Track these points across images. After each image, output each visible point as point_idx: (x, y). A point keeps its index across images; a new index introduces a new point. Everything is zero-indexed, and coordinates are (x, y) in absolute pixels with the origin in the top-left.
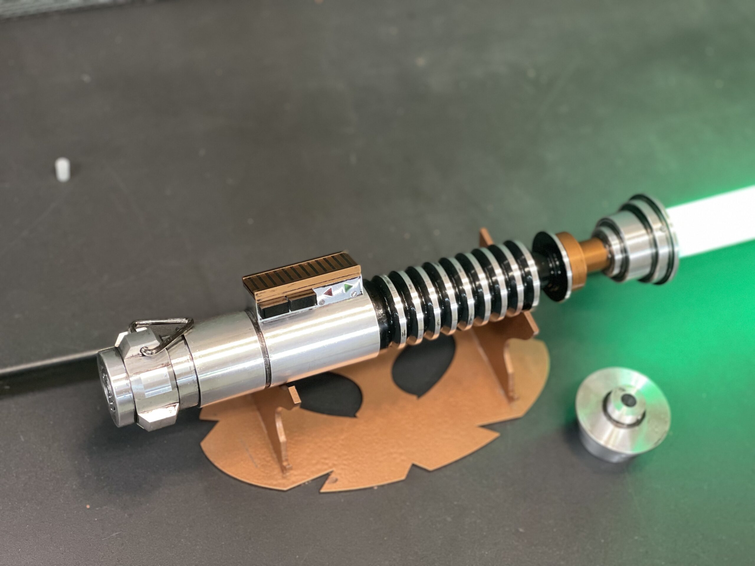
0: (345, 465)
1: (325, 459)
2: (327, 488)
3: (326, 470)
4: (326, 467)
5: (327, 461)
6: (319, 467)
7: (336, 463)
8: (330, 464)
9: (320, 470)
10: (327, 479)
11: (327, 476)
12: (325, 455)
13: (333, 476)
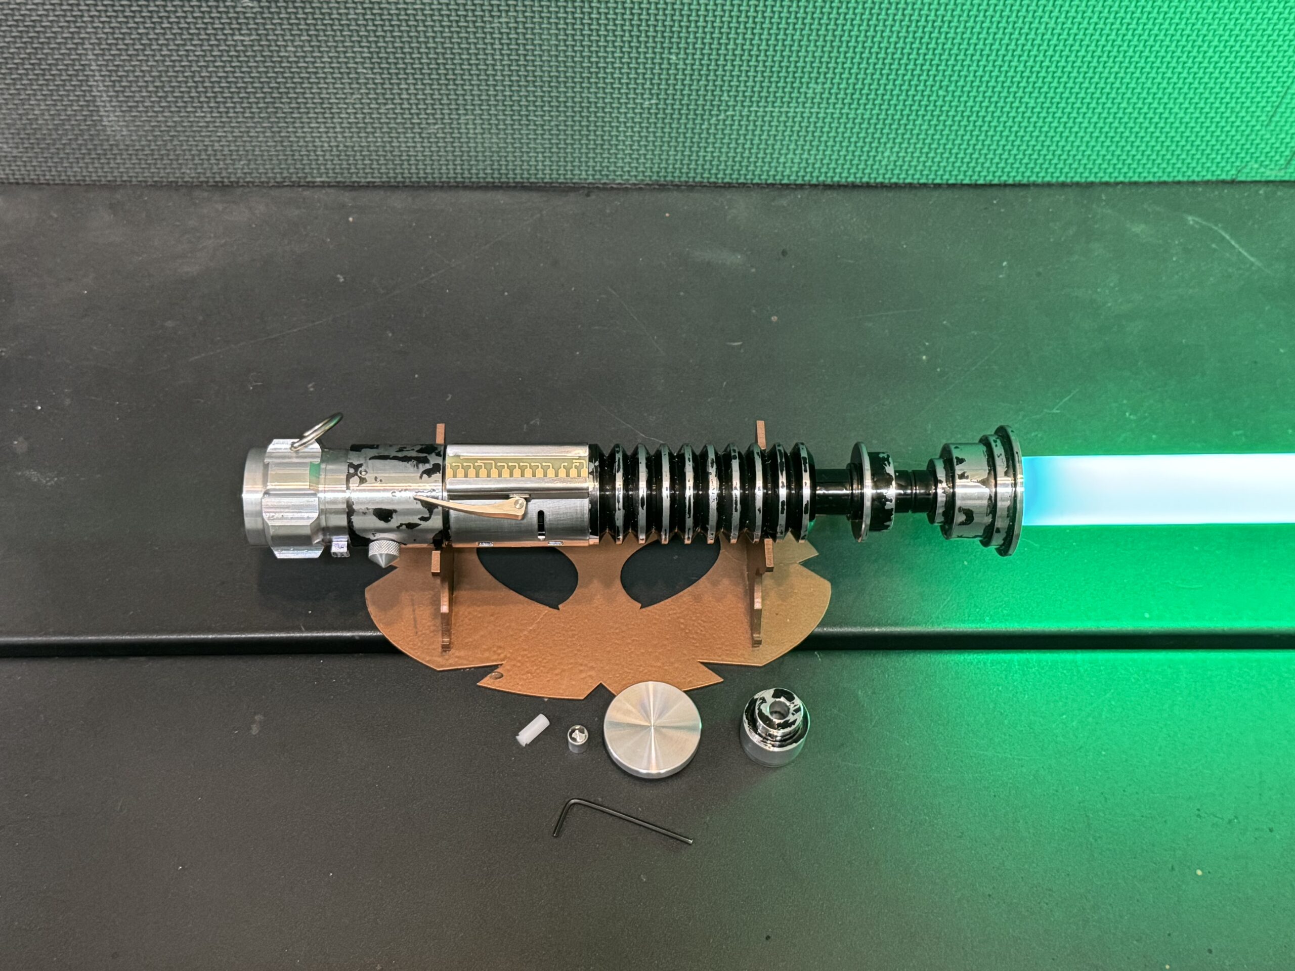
0: (519, 661)
1: (500, 647)
2: (487, 682)
3: (495, 661)
4: (495, 657)
5: (499, 651)
6: (487, 654)
7: (509, 655)
8: (502, 656)
9: (488, 659)
10: (492, 671)
11: (493, 668)
12: (501, 644)
13: (499, 670)
